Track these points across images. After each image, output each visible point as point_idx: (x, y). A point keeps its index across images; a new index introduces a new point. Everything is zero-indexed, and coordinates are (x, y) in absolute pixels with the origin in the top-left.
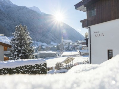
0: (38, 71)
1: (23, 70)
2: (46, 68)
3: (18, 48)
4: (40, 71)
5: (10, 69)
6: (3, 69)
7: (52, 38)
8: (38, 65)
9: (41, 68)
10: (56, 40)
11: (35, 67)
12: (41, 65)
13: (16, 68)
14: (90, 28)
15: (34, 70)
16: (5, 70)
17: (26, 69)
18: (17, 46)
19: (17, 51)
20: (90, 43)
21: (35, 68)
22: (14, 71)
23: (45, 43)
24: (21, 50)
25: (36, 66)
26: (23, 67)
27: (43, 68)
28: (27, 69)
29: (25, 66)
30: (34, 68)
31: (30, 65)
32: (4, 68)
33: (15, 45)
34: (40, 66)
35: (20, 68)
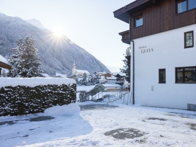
0: (65, 94)
1: (45, 90)
2: (76, 90)
3: (22, 69)
4: (68, 94)
5: (28, 87)
6: (18, 88)
7: (59, 67)
8: (66, 86)
9: (69, 90)
10: (64, 69)
11: (62, 87)
12: (70, 86)
13: (36, 87)
14: (133, 42)
15: (61, 92)
16: (20, 88)
17: (49, 90)
18: (20, 66)
19: (20, 73)
20: (134, 61)
21: (62, 89)
22: (34, 91)
23: (47, 73)
24: (27, 72)
25: (64, 87)
26: (45, 86)
27: (72, 90)
28: (51, 89)
29: (49, 85)
30: (60, 89)
31: (55, 85)
32: (19, 86)
33: (18, 65)
34: (68, 88)
35: (41, 88)
